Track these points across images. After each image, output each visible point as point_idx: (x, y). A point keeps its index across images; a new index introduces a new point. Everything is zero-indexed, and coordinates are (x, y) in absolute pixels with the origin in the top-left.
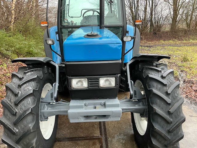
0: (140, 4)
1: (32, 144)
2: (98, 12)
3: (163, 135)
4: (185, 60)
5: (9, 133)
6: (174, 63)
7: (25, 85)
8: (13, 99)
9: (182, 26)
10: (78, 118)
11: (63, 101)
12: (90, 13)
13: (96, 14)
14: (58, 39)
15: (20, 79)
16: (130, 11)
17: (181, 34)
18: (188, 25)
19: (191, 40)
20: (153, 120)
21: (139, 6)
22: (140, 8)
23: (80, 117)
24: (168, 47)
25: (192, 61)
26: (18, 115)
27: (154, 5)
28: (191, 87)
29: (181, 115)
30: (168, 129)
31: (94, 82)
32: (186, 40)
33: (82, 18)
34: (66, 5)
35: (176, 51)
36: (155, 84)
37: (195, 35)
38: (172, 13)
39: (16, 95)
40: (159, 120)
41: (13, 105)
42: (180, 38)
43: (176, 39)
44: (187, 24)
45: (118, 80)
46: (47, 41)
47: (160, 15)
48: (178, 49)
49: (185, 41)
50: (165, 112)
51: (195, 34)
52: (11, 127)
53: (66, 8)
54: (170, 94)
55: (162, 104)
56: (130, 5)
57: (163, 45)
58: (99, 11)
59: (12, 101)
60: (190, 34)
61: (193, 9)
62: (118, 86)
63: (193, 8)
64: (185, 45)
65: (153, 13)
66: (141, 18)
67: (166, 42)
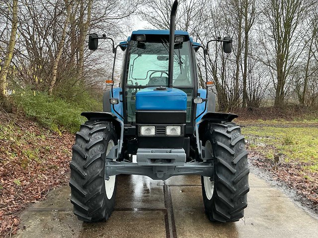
0: (227, 69)
1: (98, 190)
2: (166, 73)
3: (227, 186)
4: (288, 142)
5: (77, 177)
6: (272, 146)
7: (95, 134)
8: (84, 145)
9: (292, 100)
10: (145, 161)
11: (126, 161)
12: (158, 75)
13: (165, 75)
14: (122, 100)
15: (90, 129)
16: (213, 78)
17: (290, 112)
18: (302, 99)
19: (305, 120)
20: (218, 172)
21: (227, 70)
22: (227, 74)
23: (148, 160)
24: (268, 128)
25: (297, 144)
26: (88, 160)
27: (247, 69)
28: (287, 170)
29: (246, 167)
30: (232, 180)
31: (161, 130)
32: (298, 120)
33: (148, 79)
34: (130, 65)
35: (279, 133)
36: (220, 138)
37: (312, 114)
38: (276, 81)
39: (87, 142)
40: (224, 171)
41: (84, 150)
42: (288, 116)
43: (282, 118)
44: (300, 97)
45: (183, 129)
46: (112, 100)
47: (258, 84)
48: (282, 131)
49: (295, 122)
50: (229, 163)
51: (312, 111)
52: (81, 170)
53: (129, 69)
54: (233, 146)
55: (226, 155)
56: (213, 69)
57: (261, 126)
58: (168, 72)
59: (83, 147)
60: (304, 112)
61: (307, 77)
62: (183, 135)
63: (306, 74)
64: (294, 125)
65: (247, 81)
66: (229, 87)
67: (268, 122)
